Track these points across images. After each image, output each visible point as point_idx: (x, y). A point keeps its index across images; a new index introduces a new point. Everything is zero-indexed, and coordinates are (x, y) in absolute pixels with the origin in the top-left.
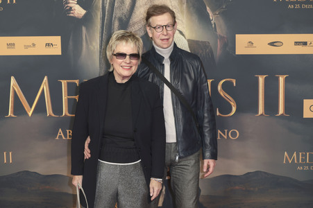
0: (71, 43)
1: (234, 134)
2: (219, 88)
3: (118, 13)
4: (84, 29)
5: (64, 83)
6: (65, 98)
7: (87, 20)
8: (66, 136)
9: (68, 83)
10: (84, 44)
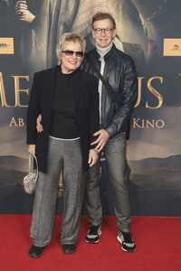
0: (22, 44)
1: (160, 124)
2: (149, 84)
3: (62, 19)
4: (33, 31)
5: (16, 78)
6: (17, 91)
7: (36, 24)
8: (18, 123)
9: (20, 79)
10: (34, 44)
